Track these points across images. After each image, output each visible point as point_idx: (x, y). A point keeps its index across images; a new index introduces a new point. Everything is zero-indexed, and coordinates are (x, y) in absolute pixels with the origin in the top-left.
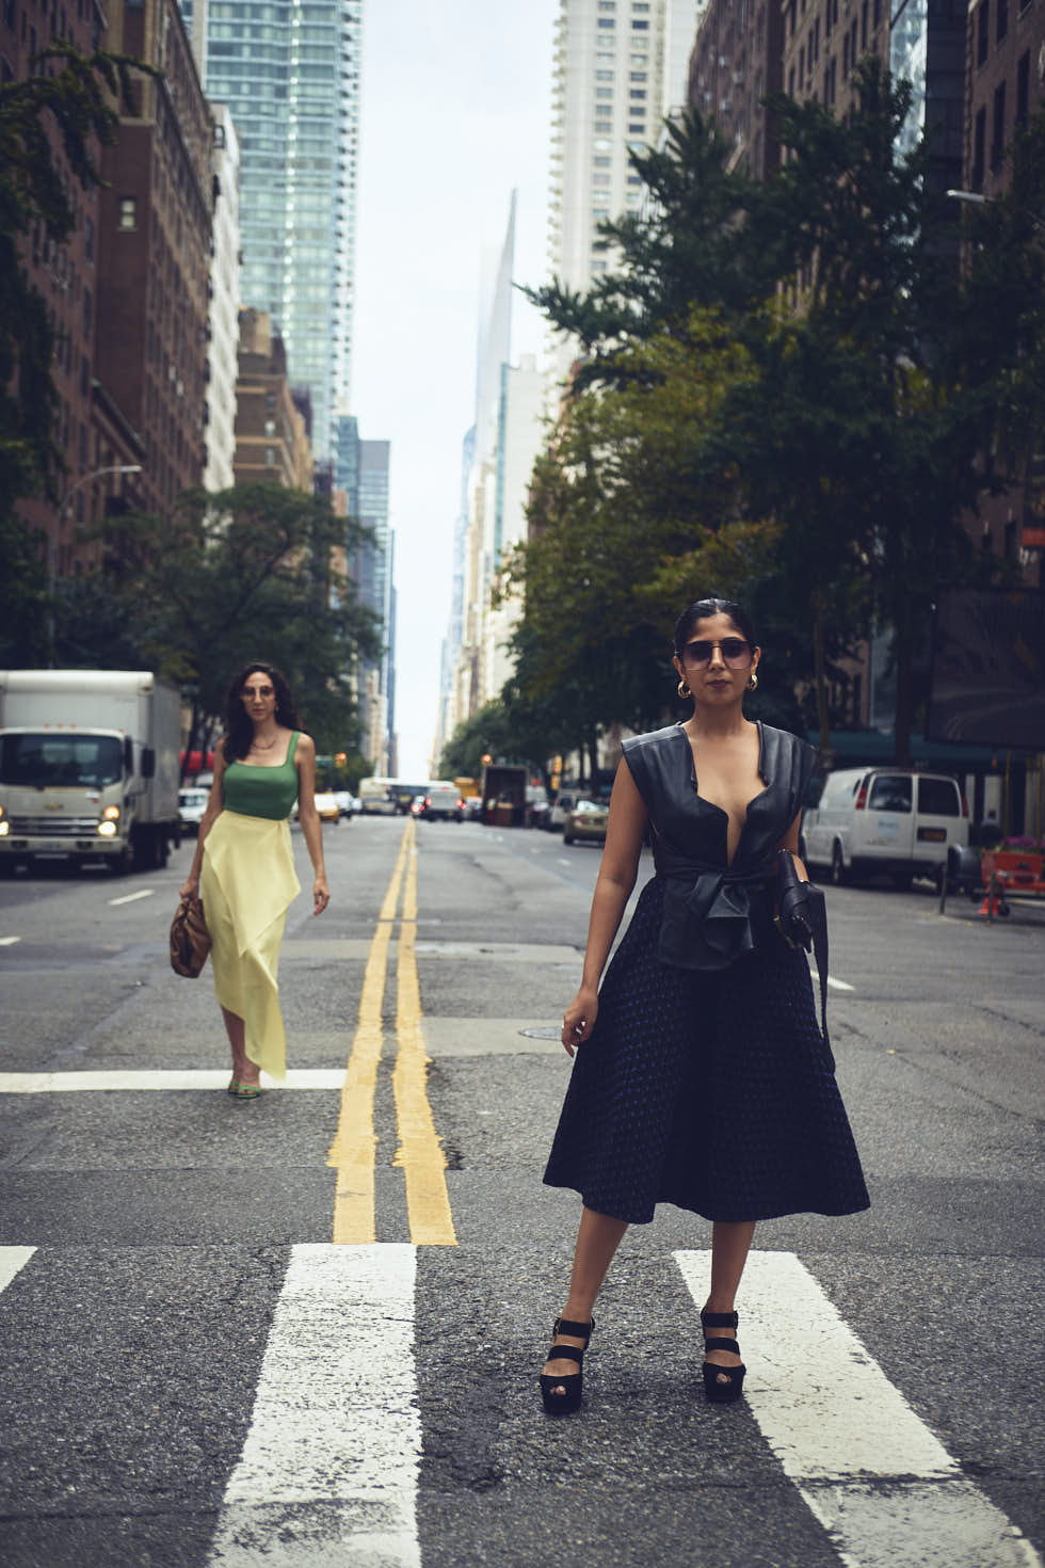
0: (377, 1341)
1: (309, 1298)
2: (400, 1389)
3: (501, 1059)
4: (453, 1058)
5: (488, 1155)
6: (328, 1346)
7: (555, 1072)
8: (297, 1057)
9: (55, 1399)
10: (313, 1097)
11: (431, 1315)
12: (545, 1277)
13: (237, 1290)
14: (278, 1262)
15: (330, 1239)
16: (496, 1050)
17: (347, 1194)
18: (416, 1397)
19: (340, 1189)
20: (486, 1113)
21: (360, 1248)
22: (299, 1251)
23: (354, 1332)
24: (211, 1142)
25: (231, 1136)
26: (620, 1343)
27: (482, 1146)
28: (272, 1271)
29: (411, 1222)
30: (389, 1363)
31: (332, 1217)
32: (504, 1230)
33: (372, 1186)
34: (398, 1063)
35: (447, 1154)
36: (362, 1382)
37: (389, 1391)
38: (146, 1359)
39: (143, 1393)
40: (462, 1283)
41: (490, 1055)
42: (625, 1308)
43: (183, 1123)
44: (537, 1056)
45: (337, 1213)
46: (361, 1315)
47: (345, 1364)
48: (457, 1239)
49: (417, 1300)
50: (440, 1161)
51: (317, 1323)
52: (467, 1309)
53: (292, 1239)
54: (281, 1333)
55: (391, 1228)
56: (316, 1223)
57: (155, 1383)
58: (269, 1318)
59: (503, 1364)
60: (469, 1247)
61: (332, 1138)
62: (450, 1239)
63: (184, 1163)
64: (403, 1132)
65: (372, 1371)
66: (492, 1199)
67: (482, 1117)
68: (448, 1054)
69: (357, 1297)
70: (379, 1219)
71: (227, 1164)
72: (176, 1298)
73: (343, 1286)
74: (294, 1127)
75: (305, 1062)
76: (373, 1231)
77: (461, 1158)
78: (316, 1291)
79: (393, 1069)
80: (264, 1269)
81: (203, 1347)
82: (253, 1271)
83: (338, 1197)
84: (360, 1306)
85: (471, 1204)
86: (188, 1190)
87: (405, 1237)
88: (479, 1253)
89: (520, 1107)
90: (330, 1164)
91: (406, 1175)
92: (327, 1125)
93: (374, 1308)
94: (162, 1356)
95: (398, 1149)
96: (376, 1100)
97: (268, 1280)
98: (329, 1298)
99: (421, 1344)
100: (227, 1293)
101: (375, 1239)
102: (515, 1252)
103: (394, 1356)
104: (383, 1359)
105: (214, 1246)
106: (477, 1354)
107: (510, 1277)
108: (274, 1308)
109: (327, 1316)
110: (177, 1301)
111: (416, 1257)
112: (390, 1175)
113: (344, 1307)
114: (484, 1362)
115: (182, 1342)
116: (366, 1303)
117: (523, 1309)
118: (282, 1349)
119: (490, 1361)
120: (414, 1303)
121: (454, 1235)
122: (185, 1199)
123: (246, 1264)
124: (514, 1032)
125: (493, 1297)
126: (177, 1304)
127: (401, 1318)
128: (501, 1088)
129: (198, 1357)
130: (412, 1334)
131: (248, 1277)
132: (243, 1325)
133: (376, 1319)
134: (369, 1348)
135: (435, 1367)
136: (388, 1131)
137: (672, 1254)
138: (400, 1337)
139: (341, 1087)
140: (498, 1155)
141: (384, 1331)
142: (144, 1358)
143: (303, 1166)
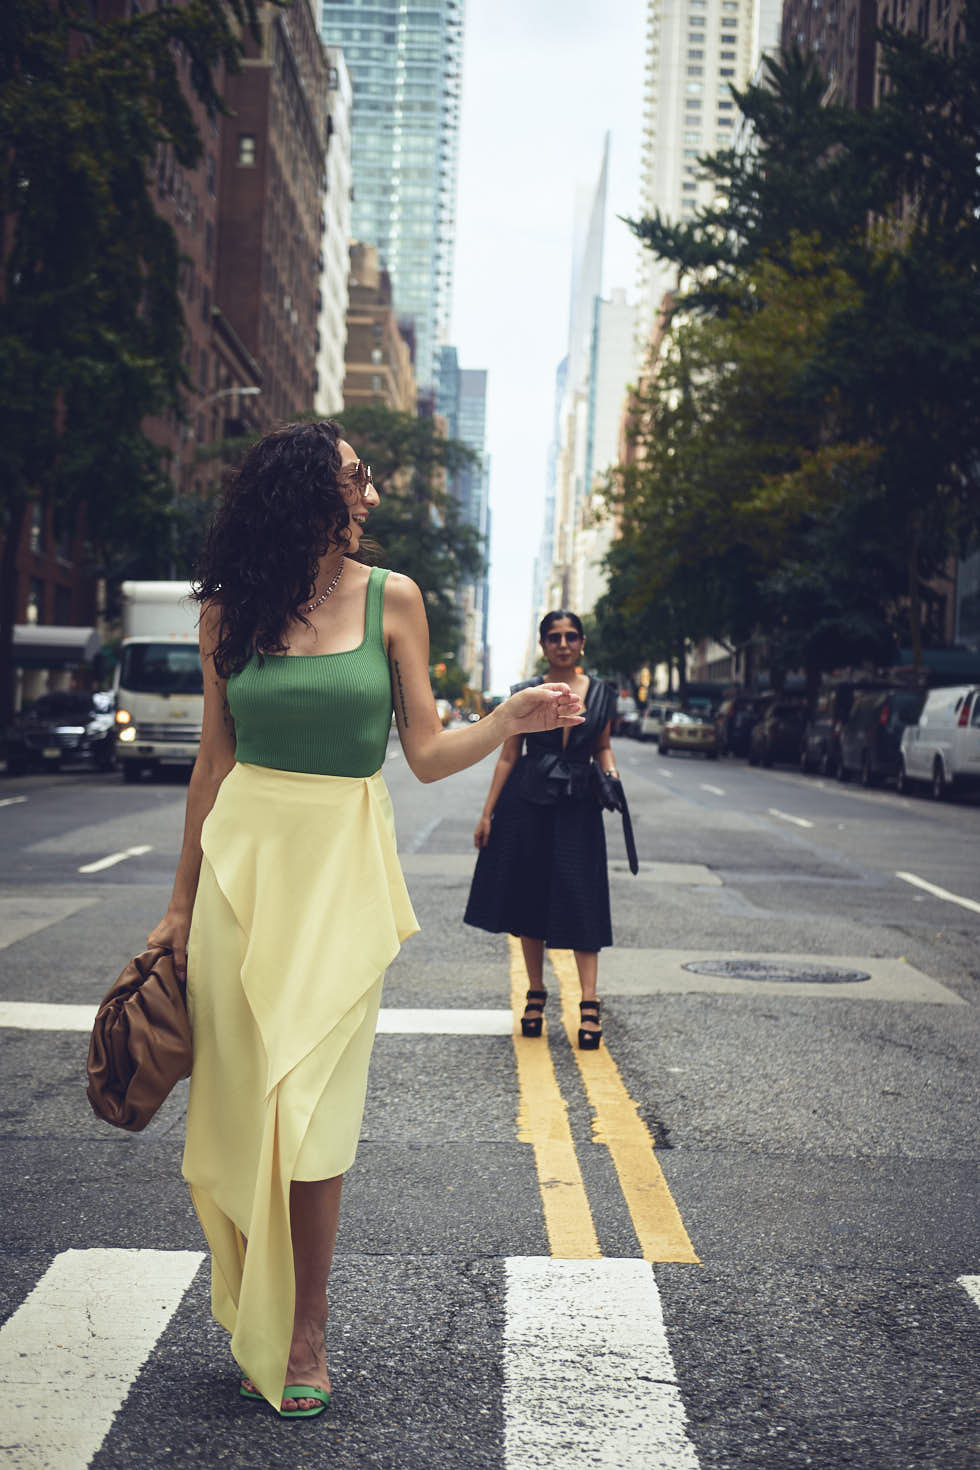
0: (638, 1416)
1: (540, 1342)
3: (672, 1000)
4: (620, 997)
5: (695, 1129)
6: (581, 1424)
7: (734, 1017)
8: (455, 995)
10: (483, 1045)
11: (697, 1374)
12: (817, 1313)
13: (452, 1328)
14: (492, 1284)
15: (545, 1250)
16: (665, 989)
17: (552, 1184)
19: (543, 1176)
20: (676, 1070)
21: (585, 1265)
22: (514, 1267)
23: (608, 1399)
24: (383, 1105)
25: (404, 1096)
26: (944, 1425)
27: (684, 1113)
28: (488, 1298)
29: (638, 1226)
30: (664, 1456)
31: (543, 1218)
32: (748, 1240)
33: (579, 1173)
34: (563, 1002)
35: (650, 1127)
38: (358, 1441)
40: (721, 1322)
41: (659, 995)
42: (933, 1367)
44: (709, 996)
45: (547, 1212)
46: (610, 1371)
47: (608, 1454)
48: (696, 1252)
49: (674, 1348)
50: (646, 1139)
51: (559, 1384)
52: (737, 1362)
53: (498, 1252)
54: (518, 1399)
55: (617, 1240)
56: (526, 1227)
58: (498, 1375)
59: (809, 1461)
61: (516, 1101)
62: (687, 1254)
64: (595, 1096)
66: (720, 1193)
67: (673, 1075)
68: (614, 992)
69: (599, 1342)
70: (599, 1222)
71: (407, 1136)
72: (378, 1337)
73: (577, 1322)
74: (471, 1085)
75: (465, 999)
76: (596, 1239)
77: (669, 1131)
78: (547, 1331)
79: (561, 1011)
80: (477, 1294)
81: (425, 1422)
82: (465, 1297)
83: (541, 1186)
84: (606, 1357)
85: (699, 1200)
86: (368, 1171)
87: (635, 1249)
88: (728, 1276)
89: (712, 1063)
90: (522, 1138)
91: (613, 1156)
92: (507, 1084)
93: (624, 1361)
94: (377, 1437)
95: (594, 1119)
96: (552, 1050)
97: (485, 1312)
98: (565, 1343)
99: (697, 1423)
100: (440, 1332)
101: (601, 1252)
102: (771, 1275)
103: (668, 1444)
104: (655, 1448)
105: (412, 1258)
106: (771, 1442)
107: (776, 1314)
108: (502, 1357)
109: (570, 1374)
110: (381, 1344)
111: (655, 1281)
112: (595, 1155)
113: (586, 1358)
114: (784, 1456)
115: (398, 1413)
116: (611, 1353)
117: (806, 1366)
118: (525, 1428)
119: (791, 1455)
120: (671, 1353)
121: (692, 1248)
122: (367, 1185)
123: (455, 1285)
124: (677, 966)
125: (764, 1346)
126: (383, 1348)
127: (661, 1379)
128: (683, 1037)
129: (422, 1439)
130: (681, 1407)
131: (460, 1306)
132: (469, 1386)
133: (629, 1379)
134: (634, 1429)
135: (725, 1464)
136: (576, 1093)
137: (958, 1280)
138: (668, 1411)
139: (510, 1033)
140: (707, 1128)
141: (645, 1400)
142: (355, 1440)
143: (493, 1140)
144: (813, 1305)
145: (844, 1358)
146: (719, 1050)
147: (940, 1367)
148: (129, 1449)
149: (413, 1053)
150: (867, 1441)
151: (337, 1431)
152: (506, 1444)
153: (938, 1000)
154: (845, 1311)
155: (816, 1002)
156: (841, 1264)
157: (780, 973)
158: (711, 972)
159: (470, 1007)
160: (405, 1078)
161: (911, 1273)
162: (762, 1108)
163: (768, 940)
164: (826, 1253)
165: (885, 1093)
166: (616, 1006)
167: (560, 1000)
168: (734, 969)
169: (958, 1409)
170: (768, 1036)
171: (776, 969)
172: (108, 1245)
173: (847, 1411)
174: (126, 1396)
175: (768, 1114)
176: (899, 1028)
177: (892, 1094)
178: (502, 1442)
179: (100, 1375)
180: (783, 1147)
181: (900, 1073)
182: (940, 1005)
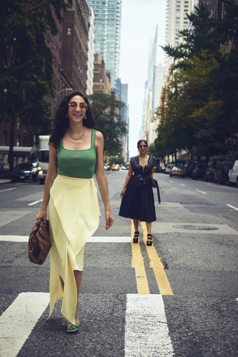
0: (157, 331)
1: (134, 314)
2: (169, 351)
3: (170, 234)
4: (158, 234)
5: (174, 264)
6: (143, 332)
7: (185, 238)
8: (118, 233)
9: (64, 352)
10: (124, 245)
11: (172, 321)
12: (202, 307)
13: (113, 310)
14: (124, 300)
15: (137, 292)
16: (169, 232)
17: (139, 277)
18: (174, 354)
19: (137, 275)
20: (170, 250)
21: (146, 296)
22: (130, 296)
23: (150, 327)
24: (99, 259)
25: (104, 257)
26: (231, 333)
27: (172, 261)
28: (122, 303)
29: (159, 287)
30: (163, 340)
31: (136, 285)
32: (186, 290)
33: (145, 274)
34: (144, 235)
35: (163, 264)
36: (156, 347)
37: (165, 351)
39: (90, 350)
40: (178, 309)
41: (167, 233)
42: (229, 319)
43: (91, 253)
44: (179, 233)
45: (137, 283)
46: (151, 320)
47: (149, 339)
48: (173, 293)
50: (162, 267)
51: (138, 323)
52: (182, 318)
53: (125, 293)
54: (128, 327)
55: (154, 290)
56: (132, 287)
57: (93, 346)
58: (124, 321)
59: (198, 341)
60: (178, 296)
61: (131, 258)
62: (171, 293)
63: (92, 265)
64: (150, 256)
65: (158, 343)
66: (180, 279)
67: (170, 252)
68: (156, 233)
69: (149, 314)
70: (150, 286)
71: (104, 266)
72: (96, 312)
73: (144, 309)
74: (120, 254)
75: (120, 234)
76: (149, 290)
77: (168, 265)
78: (136, 311)
79: (143, 237)
80: (120, 302)
81: (106, 332)
82: (117, 303)
83: (136, 278)
84: (150, 317)
85: (174, 281)
86: (95, 274)
87: (158, 292)
88: (180, 298)
89: (179, 249)
90: (132, 266)
91: (154, 271)
92: (129, 254)
93: (154, 318)
94: (94, 335)
95: (150, 262)
96: (140, 246)
97: (121, 307)
98: (140, 314)
99: (171, 332)
100: (110, 311)
101: (150, 293)
102: (191, 298)
103: (164, 337)
104: (161, 338)
105: (104, 294)
106: (189, 337)
107: (192, 307)
108: (125, 317)
109: (141, 321)
110: (96, 314)
111: (163, 299)
112: (149, 270)
113: (145, 317)
114: (192, 340)
115: (100, 330)
116: (151, 316)
117: (198, 319)
118: (130, 333)
119: (194, 340)
120: (166, 316)
121: (172, 292)
122: (94, 277)
123: (114, 300)
124: (172, 226)
125: (188, 314)
126: (96, 315)
127: (163, 322)
128: (172, 243)
129: (105, 336)
130: (168, 328)
131: (116, 305)
132: (117, 324)
133: (155, 322)
134: (156, 333)
135: (177, 342)
136: (146, 256)
137: (236, 299)
138: (164, 329)
139: (130, 242)
140: (177, 264)
141: (159, 327)
142: (89, 336)
143: (125, 267)
144: (201, 305)
145: (208, 317)
146: (181, 246)
147: (231, 319)
148: (35, 338)
149: (107, 247)
150: (212, 336)
151: (85, 334)
152: (125, 337)
153: (235, 234)
154: (208, 306)
155: (205, 235)
156: (208, 295)
157: (197, 228)
158: (180, 228)
159: (121, 236)
160: (105, 253)
161: (225, 297)
162: (191, 259)
163: (194, 220)
164: (204, 293)
165: (221, 256)
166: (157, 236)
167: (143, 234)
168: (186, 227)
169: (235, 329)
170: (193, 243)
171: (196, 227)
172: (32, 291)
173: (208, 329)
174: (34, 326)
175: (192, 261)
176: (225, 241)
177: (222, 256)
178: (124, 336)
179: (29, 321)
180: (195, 268)
181: (224, 251)
182: (235, 235)
